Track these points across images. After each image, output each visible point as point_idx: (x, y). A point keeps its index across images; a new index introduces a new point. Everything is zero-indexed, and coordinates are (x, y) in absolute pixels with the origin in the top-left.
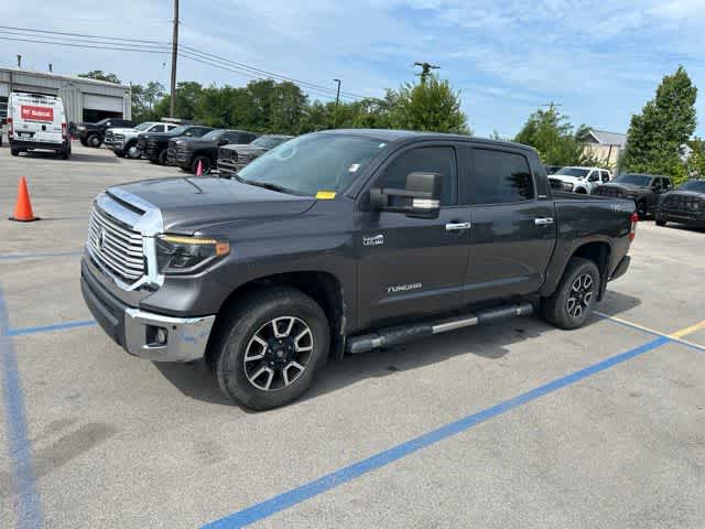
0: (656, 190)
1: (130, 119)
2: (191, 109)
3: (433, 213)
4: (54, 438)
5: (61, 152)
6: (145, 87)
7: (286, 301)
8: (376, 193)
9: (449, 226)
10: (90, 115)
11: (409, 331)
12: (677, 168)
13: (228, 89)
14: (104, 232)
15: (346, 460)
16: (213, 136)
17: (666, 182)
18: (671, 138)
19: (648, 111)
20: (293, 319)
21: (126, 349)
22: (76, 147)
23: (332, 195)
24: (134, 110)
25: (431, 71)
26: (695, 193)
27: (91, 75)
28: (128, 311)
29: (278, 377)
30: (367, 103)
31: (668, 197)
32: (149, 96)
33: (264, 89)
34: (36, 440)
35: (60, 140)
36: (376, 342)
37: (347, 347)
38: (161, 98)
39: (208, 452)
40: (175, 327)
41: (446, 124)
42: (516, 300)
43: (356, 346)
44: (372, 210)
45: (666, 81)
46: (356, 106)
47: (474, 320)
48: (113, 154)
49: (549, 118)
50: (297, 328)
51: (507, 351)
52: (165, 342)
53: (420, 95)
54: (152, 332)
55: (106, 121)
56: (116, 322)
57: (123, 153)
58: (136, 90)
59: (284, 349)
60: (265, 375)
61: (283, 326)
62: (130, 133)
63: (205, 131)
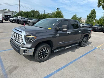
0: (91, 26)
1: (12, 16)
2: (22, 15)
3: (66, 31)
4: (9, 69)
5: (2, 22)
6: (14, 11)
7: (45, 45)
8: (57, 28)
9: (68, 33)
10: (6, 16)
11: (62, 49)
12: (94, 23)
13: (27, 12)
14: (15, 35)
15: (56, 69)
16: (26, 19)
17: (92, 25)
18: (93, 19)
19: (90, 15)
20: (46, 48)
21: (20, 54)
22: (4, 21)
23: (51, 29)
24: (13, 15)
25: (58, 9)
26: (96, 27)
27: (5, 10)
28: (20, 48)
29: (44, 57)
30: (49, 14)
31: (93, 27)
32: (15, 13)
33: (33, 12)
34: (6, 69)
35: (2, 20)
36: (58, 50)
37: (54, 52)
38: (17, 13)
39: (34, 69)
40: (28, 50)
41: (61, 17)
42: (76, 43)
43: (55, 51)
44: (57, 31)
45: (92, 11)
46: (47, 14)
47: (71, 47)
48: (10, 22)
49: (75, 16)
50: (47, 49)
51: (75, 51)
52: (27, 53)
53: (57, 12)
54: (24, 51)
55: (9, 17)
56: (18, 50)
57: (12, 22)
58: (13, 12)
59: (45, 53)
60: (42, 57)
61: (44, 49)
62: (13, 19)
63: (25, 18)
